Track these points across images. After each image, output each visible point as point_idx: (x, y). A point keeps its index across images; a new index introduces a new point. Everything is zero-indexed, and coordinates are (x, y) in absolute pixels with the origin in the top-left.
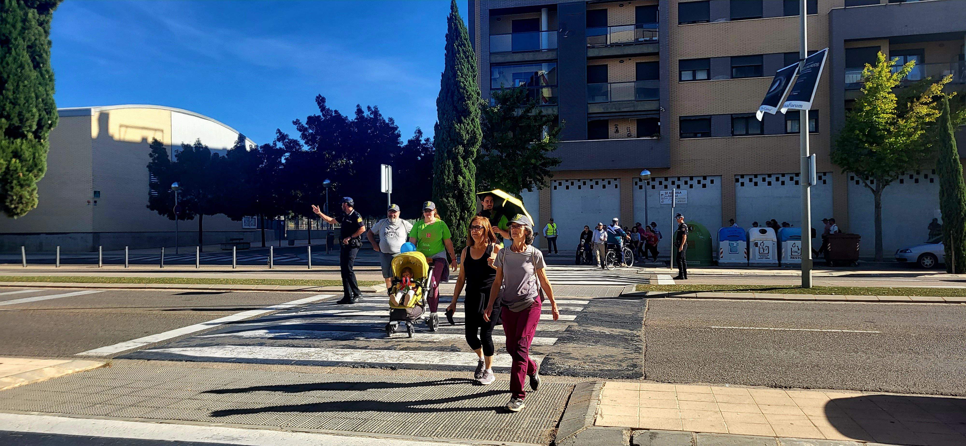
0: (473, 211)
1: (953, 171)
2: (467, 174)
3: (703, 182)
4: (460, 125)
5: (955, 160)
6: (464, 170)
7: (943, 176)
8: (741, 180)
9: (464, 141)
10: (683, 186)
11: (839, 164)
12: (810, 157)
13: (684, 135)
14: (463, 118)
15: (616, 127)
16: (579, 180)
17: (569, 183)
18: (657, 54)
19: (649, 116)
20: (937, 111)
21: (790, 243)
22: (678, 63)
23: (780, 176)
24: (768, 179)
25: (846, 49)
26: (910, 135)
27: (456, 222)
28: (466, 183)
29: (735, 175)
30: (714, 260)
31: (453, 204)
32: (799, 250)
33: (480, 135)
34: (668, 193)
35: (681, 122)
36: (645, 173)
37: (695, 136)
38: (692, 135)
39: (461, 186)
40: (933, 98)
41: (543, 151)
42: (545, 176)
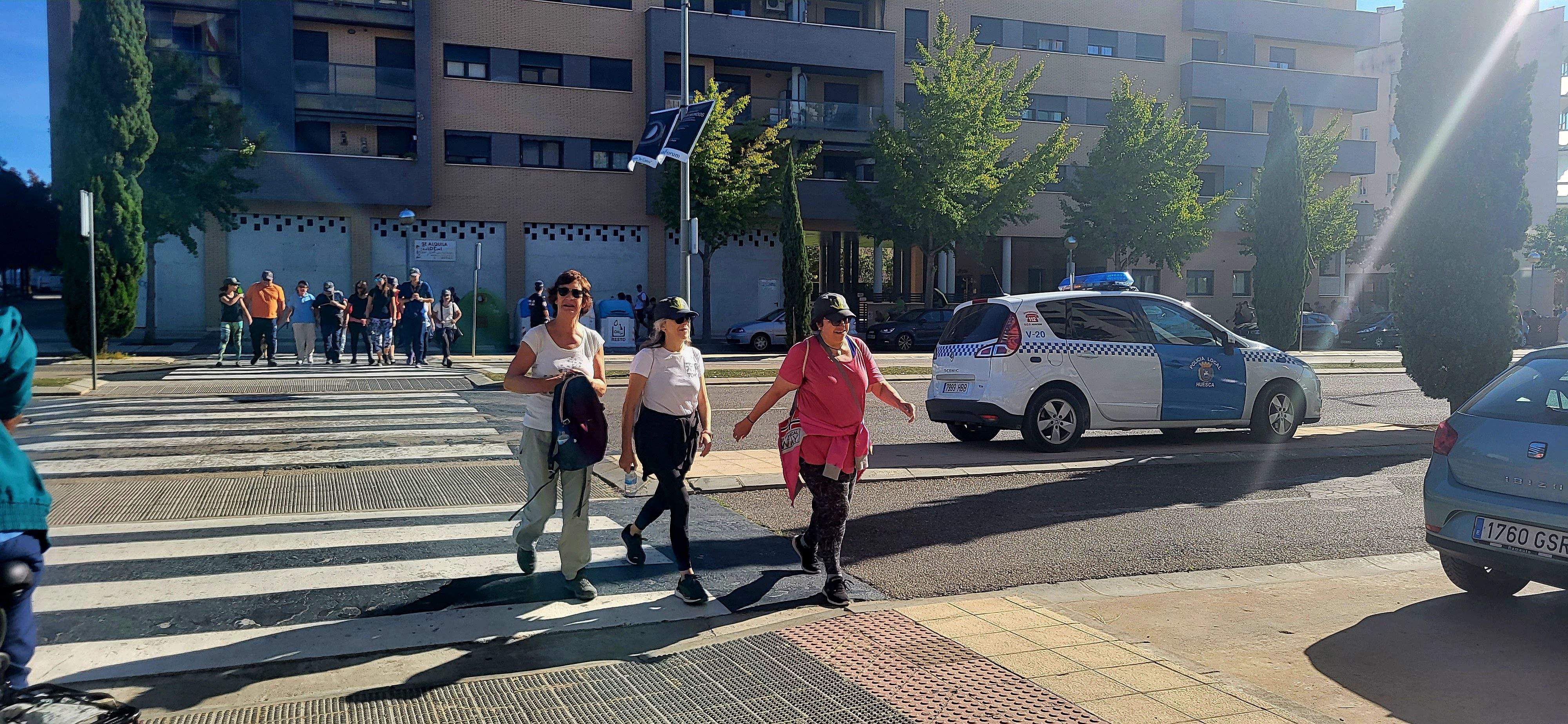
0: (141, 263)
1: (796, 238)
2: (131, 203)
3: (479, 230)
4: (119, 117)
5: (798, 225)
6: (126, 195)
7: (787, 243)
8: (532, 231)
9: (125, 144)
10: (449, 234)
11: (664, 218)
12: (690, 220)
13: (450, 159)
14: (124, 107)
15: (344, 136)
16: (278, 217)
17: (260, 221)
18: (412, 29)
19: (398, 125)
20: (771, 162)
21: (611, 319)
22: (442, 48)
23: (584, 228)
24: (568, 231)
25: (666, 64)
26: (744, 188)
27: (110, 283)
28: (128, 216)
29: (525, 223)
30: (512, 344)
31: (104, 252)
32: (621, 329)
33: (153, 138)
34: (427, 244)
35: (446, 137)
36: (408, 214)
37: (468, 160)
38: (463, 159)
39: (120, 221)
40: (768, 144)
41: (235, 168)
42: (232, 207)
